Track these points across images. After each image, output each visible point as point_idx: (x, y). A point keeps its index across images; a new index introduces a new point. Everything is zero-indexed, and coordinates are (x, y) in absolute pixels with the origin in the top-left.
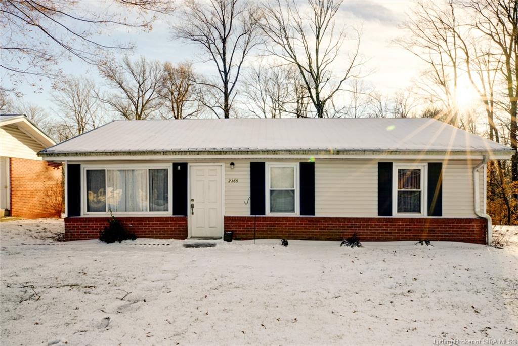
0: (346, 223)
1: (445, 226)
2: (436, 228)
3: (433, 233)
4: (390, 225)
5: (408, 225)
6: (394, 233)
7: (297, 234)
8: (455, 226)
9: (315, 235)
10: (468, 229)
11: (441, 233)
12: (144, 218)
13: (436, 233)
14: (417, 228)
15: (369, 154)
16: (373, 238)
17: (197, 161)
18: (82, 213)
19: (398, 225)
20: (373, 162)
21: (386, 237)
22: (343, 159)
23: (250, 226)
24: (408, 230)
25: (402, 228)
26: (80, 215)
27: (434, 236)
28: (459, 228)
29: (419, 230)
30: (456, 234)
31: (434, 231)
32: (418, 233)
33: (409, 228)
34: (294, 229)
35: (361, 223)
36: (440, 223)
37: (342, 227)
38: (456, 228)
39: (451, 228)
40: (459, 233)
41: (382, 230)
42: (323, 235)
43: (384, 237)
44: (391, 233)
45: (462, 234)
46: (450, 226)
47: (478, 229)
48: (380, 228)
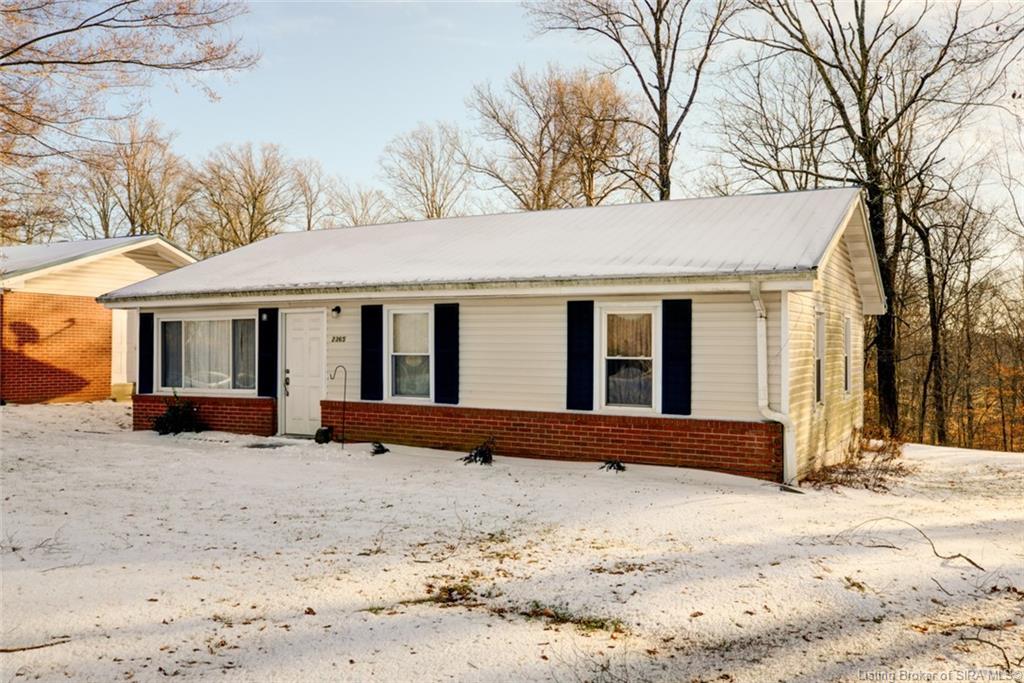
0: (505, 421)
1: (691, 435)
2: (672, 440)
3: (667, 450)
4: (584, 429)
5: (617, 431)
6: (590, 444)
7: (426, 438)
8: (712, 436)
9: (455, 440)
10: (740, 444)
11: (682, 451)
12: (220, 399)
13: (672, 450)
14: (635, 437)
15: (525, 287)
16: (551, 452)
17: (291, 304)
18: (155, 389)
19: (598, 430)
20: (558, 301)
21: (577, 452)
22: (505, 297)
23: (357, 419)
24: (617, 441)
25: (605, 435)
26: (151, 392)
27: (669, 456)
28: (722, 443)
29: (638, 443)
30: (714, 453)
31: (669, 445)
32: (635, 448)
33: (620, 436)
34: (421, 428)
35: (532, 423)
36: (682, 429)
37: (497, 428)
38: (715, 442)
39: (703, 441)
40: (720, 454)
41: (569, 438)
42: (466, 441)
43: (573, 451)
44: (585, 444)
45: (726, 454)
46: (702, 436)
47: (761, 445)
48: (565, 433)
